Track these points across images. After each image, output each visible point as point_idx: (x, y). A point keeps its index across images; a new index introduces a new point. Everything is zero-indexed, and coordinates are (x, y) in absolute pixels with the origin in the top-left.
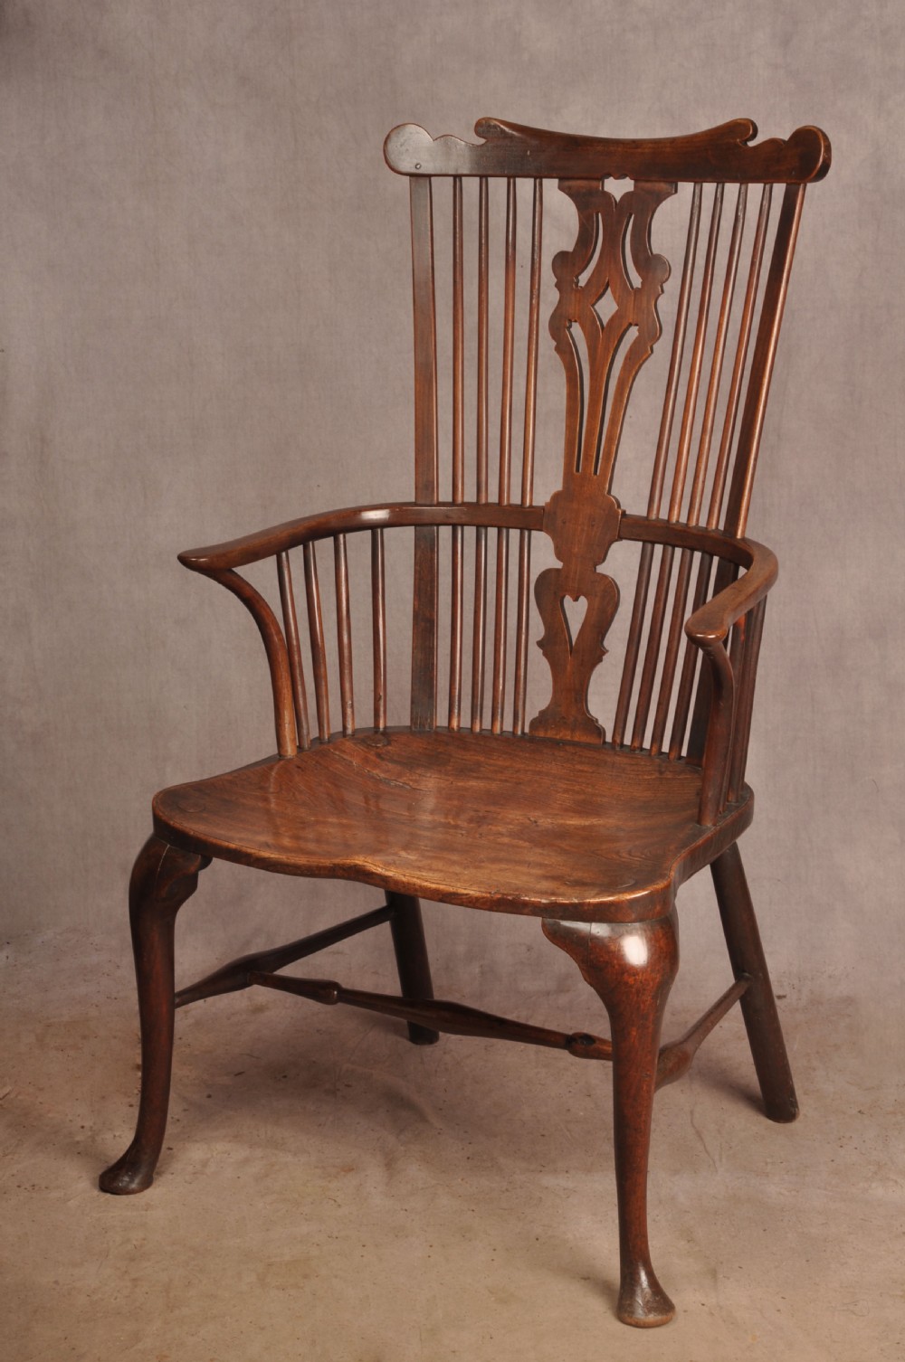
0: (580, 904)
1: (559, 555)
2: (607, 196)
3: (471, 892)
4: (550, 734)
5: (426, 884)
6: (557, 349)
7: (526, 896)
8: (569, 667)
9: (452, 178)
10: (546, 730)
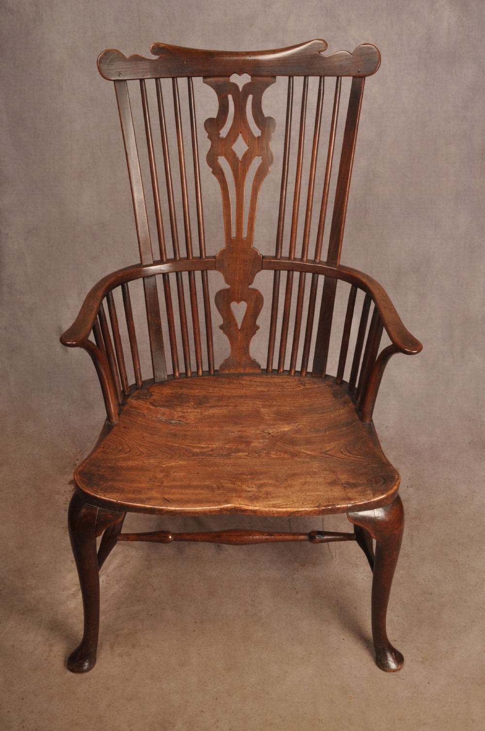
0: (369, 503)
1: (227, 282)
2: (235, 86)
3: (307, 509)
4: (232, 371)
5: (279, 509)
6: (213, 172)
7: (338, 505)
8: (239, 338)
9: (139, 81)
10: (229, 370)
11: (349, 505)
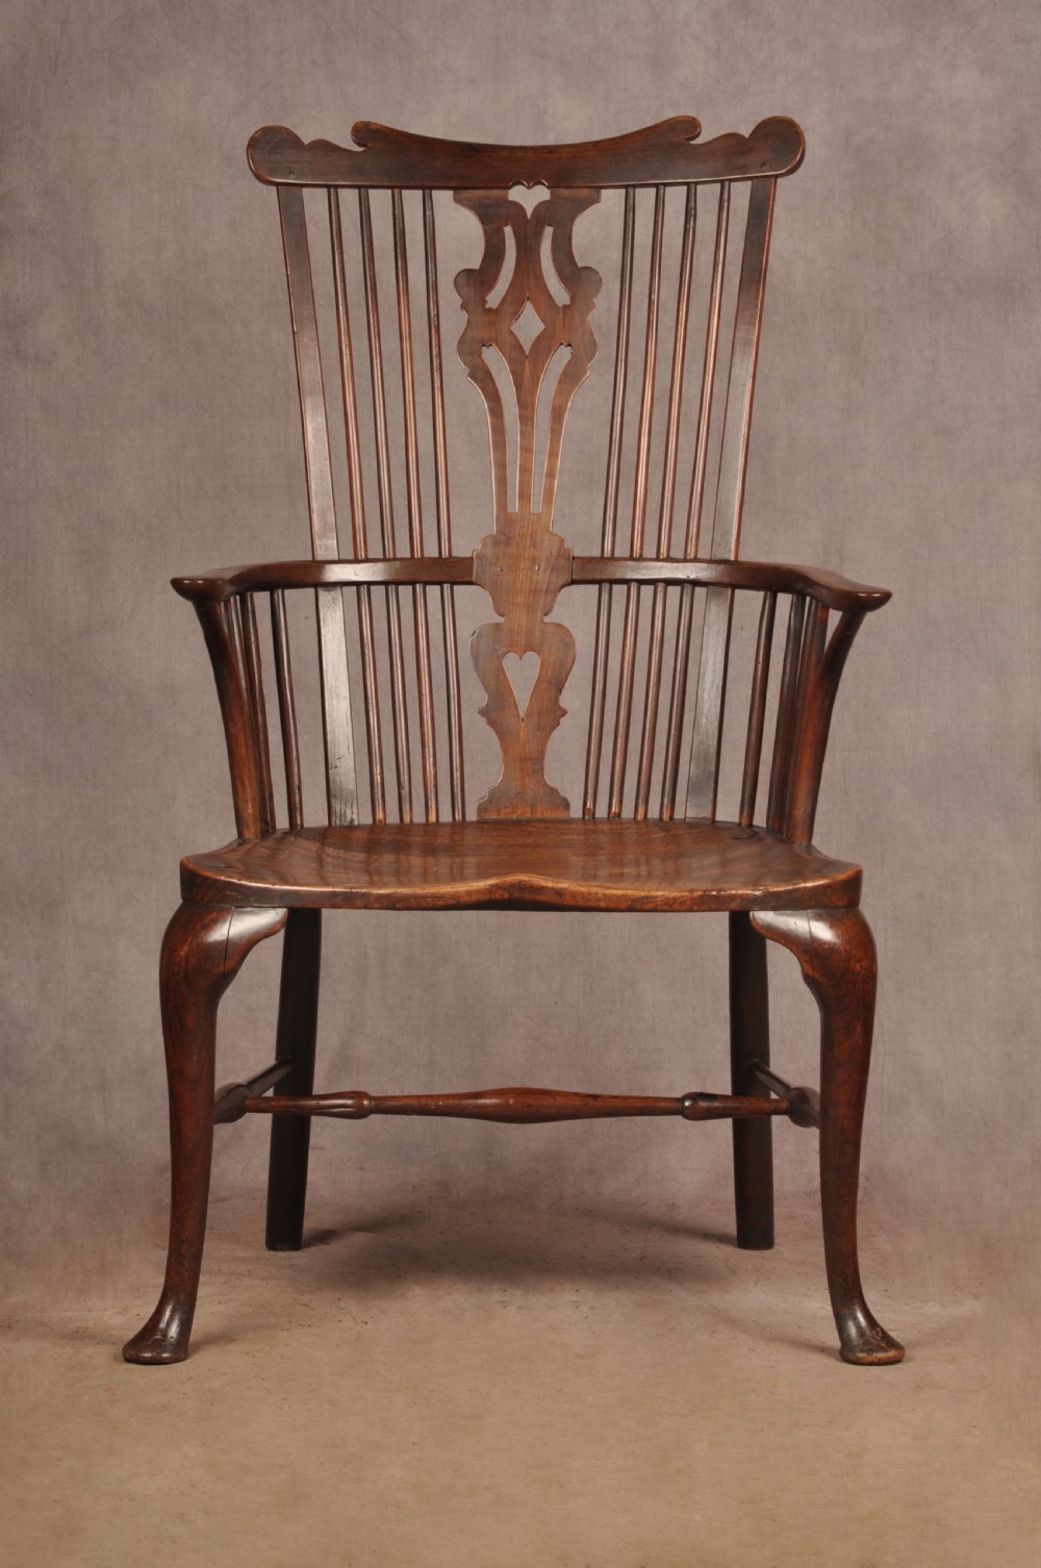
0: (794, 889)
1: (497, 608)
2: (518, 208)
3: (666, 893)
4: (503, 814)
5: (610, 892)
6: (471, 374)
7: (731, 890)
8: (522, 734)
9: (325, 189)
10: (500, 811)
11: (757, 893)
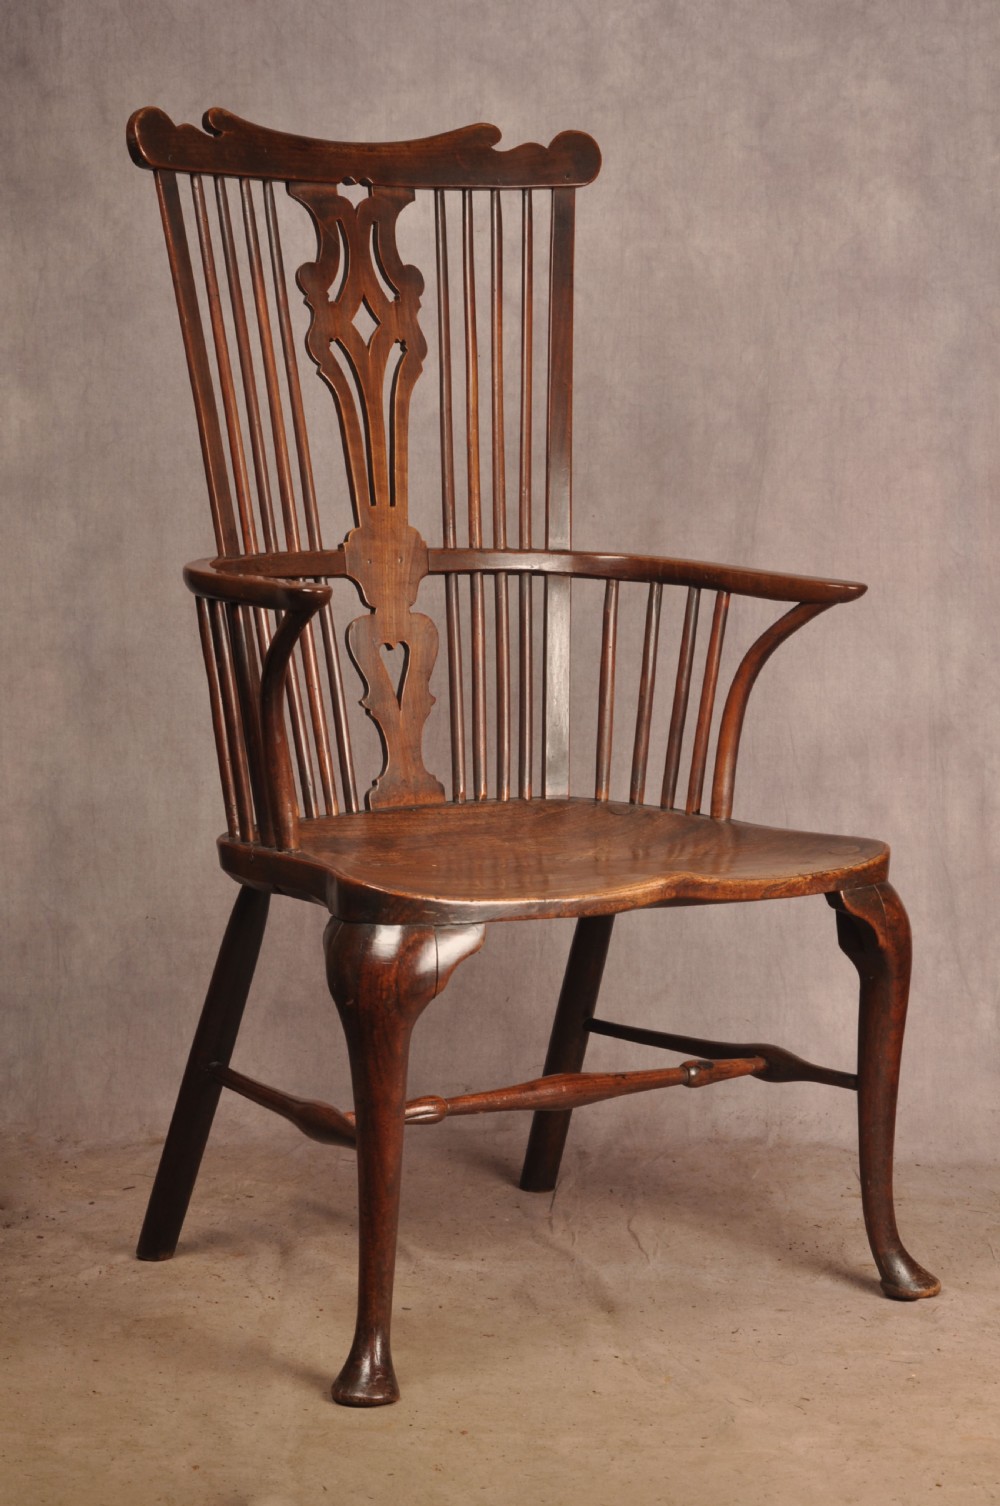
2: (345, 202)
4: (393, 803)
8: (401, 723)
10: (389, 799)
